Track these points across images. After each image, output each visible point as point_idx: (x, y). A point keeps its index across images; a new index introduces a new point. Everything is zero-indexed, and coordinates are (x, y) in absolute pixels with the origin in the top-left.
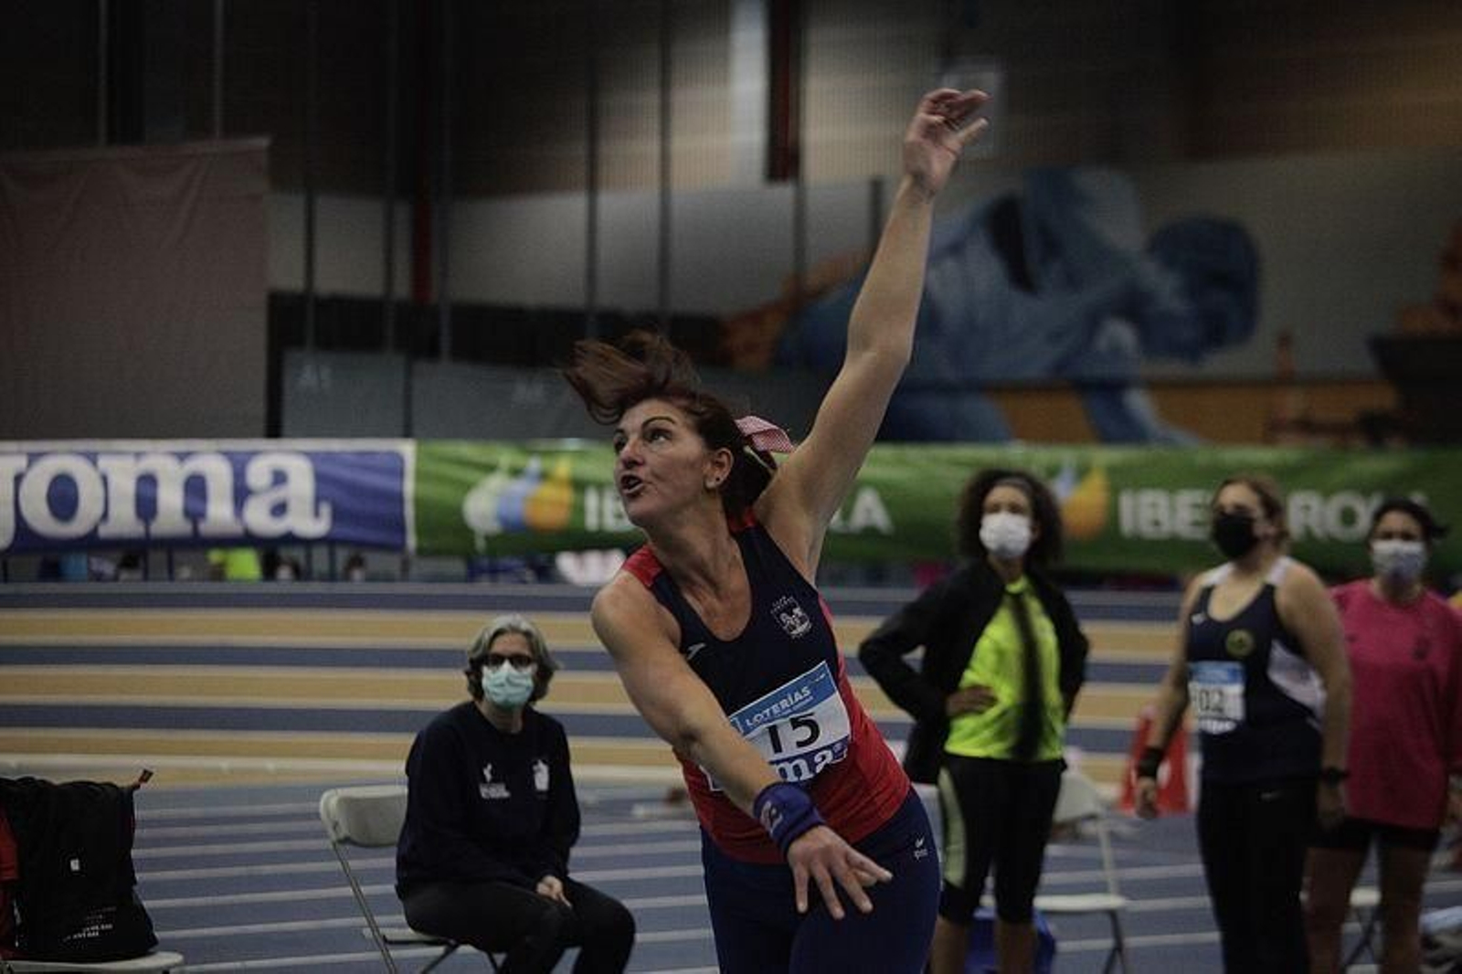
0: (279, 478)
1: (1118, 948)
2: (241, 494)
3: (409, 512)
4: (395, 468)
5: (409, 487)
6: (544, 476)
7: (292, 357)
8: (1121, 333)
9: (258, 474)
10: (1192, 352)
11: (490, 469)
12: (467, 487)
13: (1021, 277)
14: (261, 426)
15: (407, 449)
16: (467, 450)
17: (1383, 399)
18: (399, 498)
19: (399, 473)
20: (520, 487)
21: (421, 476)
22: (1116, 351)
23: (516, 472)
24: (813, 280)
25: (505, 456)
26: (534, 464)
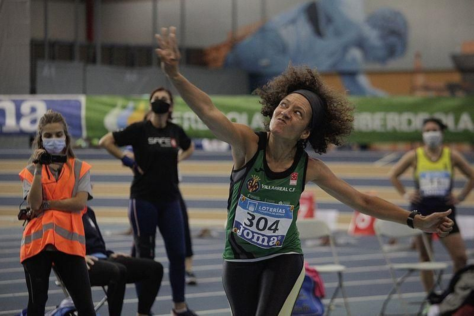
0: (33, 110)
1: (341, 286)
2: (19, 116)
3: (83, 123)
4: (78, 106)
5: (83, 113)
6: (135, 109)
7: (40, 63)
8: (356, 53)
9: (25, 108)
10: (383, 60)
11: (114, 106)
12: (105, 113)
13: (318, 32)
14: (28, 90)
15: (83, 99)
16: (105, 99)
17: (456, 78)
18: (79, 118)
19: (79, 107)
20: (125, 113)
21: (88, 109)
22: (354, 60)
23: (124, 107)
24: (240, 33)
25: (120, 102)
26: (131, 104)
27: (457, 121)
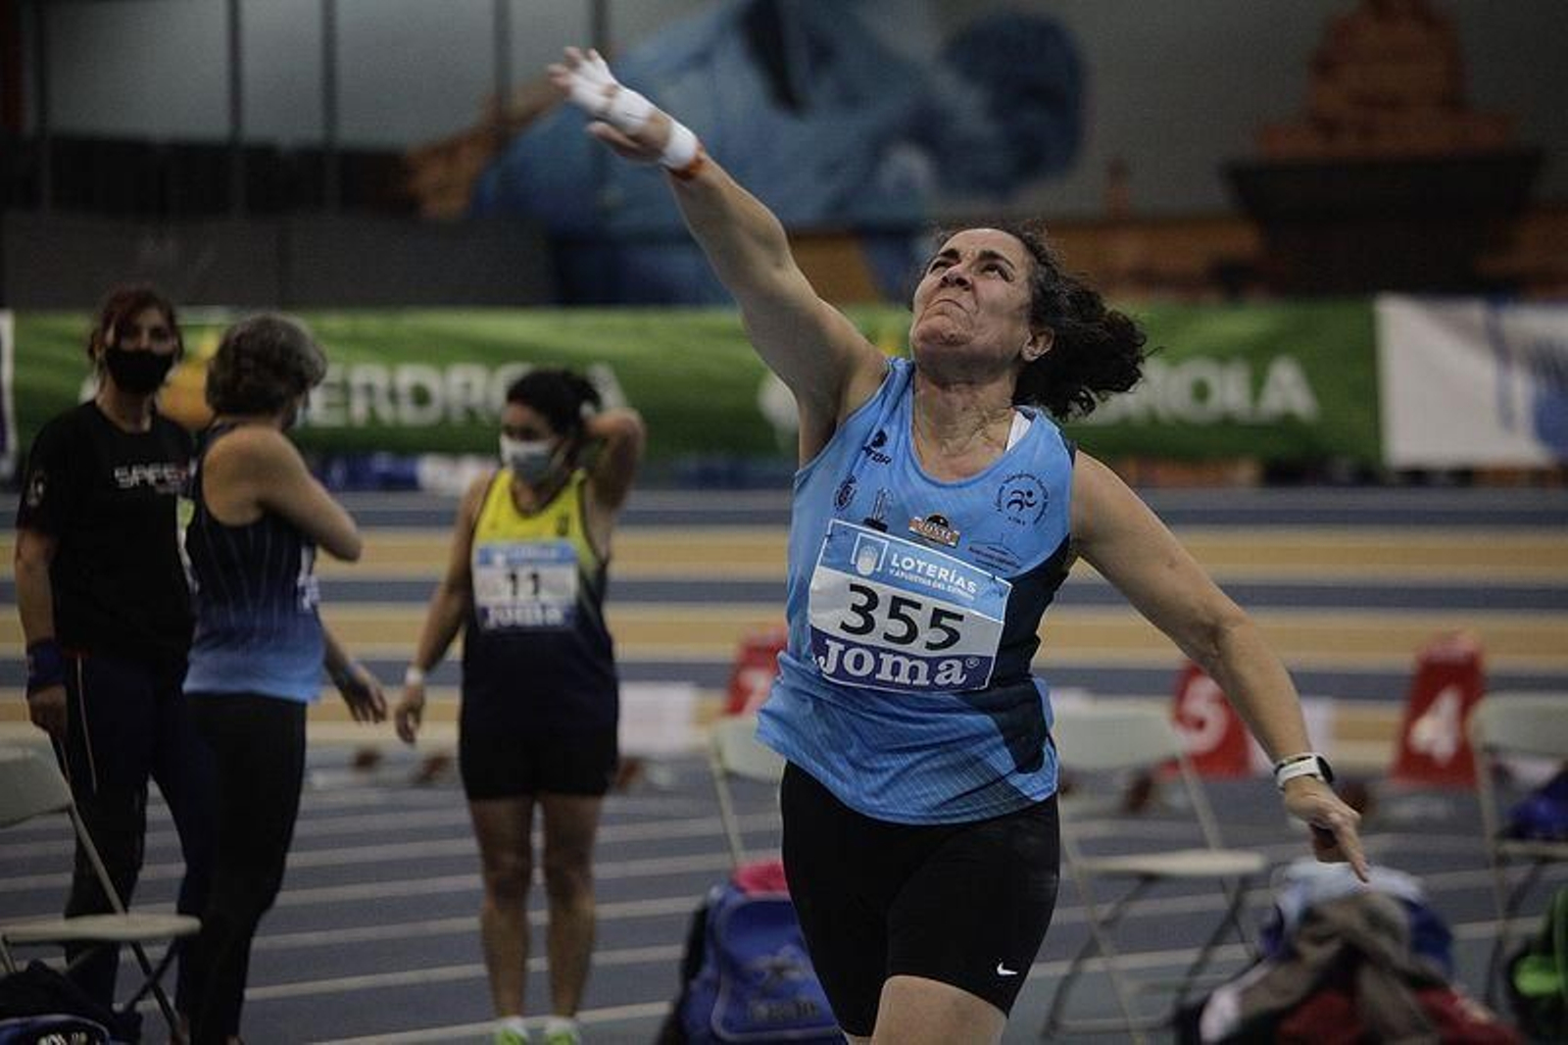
3: (9, 405)
5: (7, 373)
15: (5, 324)
27: (1258, 384)
